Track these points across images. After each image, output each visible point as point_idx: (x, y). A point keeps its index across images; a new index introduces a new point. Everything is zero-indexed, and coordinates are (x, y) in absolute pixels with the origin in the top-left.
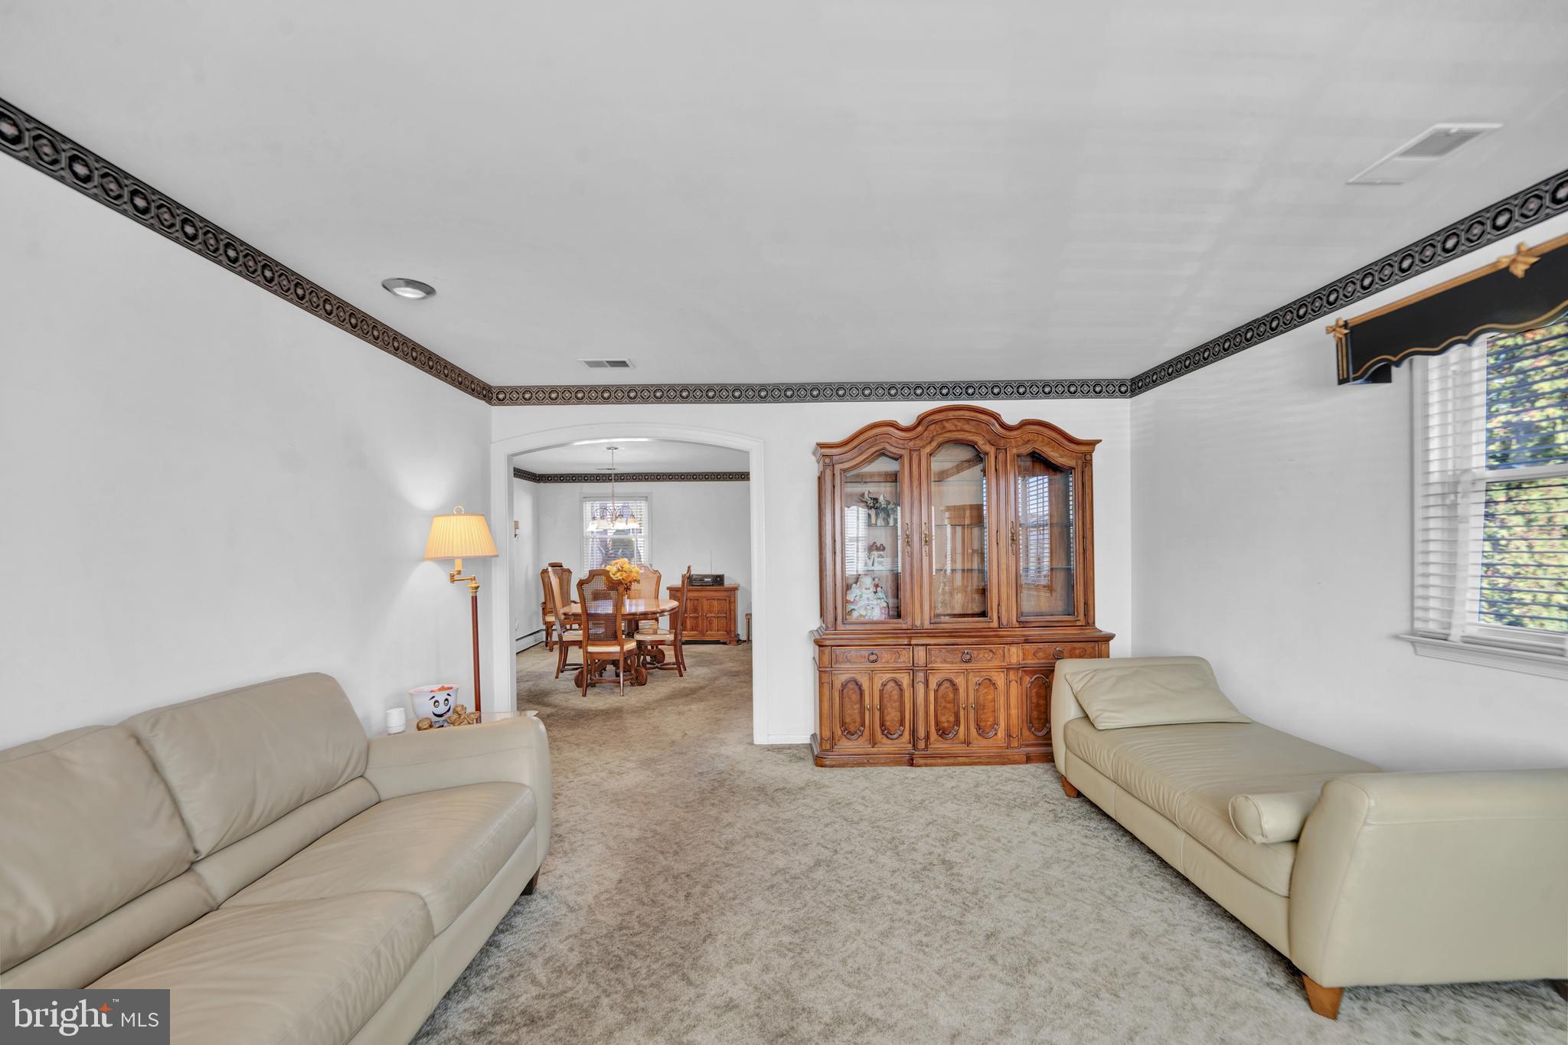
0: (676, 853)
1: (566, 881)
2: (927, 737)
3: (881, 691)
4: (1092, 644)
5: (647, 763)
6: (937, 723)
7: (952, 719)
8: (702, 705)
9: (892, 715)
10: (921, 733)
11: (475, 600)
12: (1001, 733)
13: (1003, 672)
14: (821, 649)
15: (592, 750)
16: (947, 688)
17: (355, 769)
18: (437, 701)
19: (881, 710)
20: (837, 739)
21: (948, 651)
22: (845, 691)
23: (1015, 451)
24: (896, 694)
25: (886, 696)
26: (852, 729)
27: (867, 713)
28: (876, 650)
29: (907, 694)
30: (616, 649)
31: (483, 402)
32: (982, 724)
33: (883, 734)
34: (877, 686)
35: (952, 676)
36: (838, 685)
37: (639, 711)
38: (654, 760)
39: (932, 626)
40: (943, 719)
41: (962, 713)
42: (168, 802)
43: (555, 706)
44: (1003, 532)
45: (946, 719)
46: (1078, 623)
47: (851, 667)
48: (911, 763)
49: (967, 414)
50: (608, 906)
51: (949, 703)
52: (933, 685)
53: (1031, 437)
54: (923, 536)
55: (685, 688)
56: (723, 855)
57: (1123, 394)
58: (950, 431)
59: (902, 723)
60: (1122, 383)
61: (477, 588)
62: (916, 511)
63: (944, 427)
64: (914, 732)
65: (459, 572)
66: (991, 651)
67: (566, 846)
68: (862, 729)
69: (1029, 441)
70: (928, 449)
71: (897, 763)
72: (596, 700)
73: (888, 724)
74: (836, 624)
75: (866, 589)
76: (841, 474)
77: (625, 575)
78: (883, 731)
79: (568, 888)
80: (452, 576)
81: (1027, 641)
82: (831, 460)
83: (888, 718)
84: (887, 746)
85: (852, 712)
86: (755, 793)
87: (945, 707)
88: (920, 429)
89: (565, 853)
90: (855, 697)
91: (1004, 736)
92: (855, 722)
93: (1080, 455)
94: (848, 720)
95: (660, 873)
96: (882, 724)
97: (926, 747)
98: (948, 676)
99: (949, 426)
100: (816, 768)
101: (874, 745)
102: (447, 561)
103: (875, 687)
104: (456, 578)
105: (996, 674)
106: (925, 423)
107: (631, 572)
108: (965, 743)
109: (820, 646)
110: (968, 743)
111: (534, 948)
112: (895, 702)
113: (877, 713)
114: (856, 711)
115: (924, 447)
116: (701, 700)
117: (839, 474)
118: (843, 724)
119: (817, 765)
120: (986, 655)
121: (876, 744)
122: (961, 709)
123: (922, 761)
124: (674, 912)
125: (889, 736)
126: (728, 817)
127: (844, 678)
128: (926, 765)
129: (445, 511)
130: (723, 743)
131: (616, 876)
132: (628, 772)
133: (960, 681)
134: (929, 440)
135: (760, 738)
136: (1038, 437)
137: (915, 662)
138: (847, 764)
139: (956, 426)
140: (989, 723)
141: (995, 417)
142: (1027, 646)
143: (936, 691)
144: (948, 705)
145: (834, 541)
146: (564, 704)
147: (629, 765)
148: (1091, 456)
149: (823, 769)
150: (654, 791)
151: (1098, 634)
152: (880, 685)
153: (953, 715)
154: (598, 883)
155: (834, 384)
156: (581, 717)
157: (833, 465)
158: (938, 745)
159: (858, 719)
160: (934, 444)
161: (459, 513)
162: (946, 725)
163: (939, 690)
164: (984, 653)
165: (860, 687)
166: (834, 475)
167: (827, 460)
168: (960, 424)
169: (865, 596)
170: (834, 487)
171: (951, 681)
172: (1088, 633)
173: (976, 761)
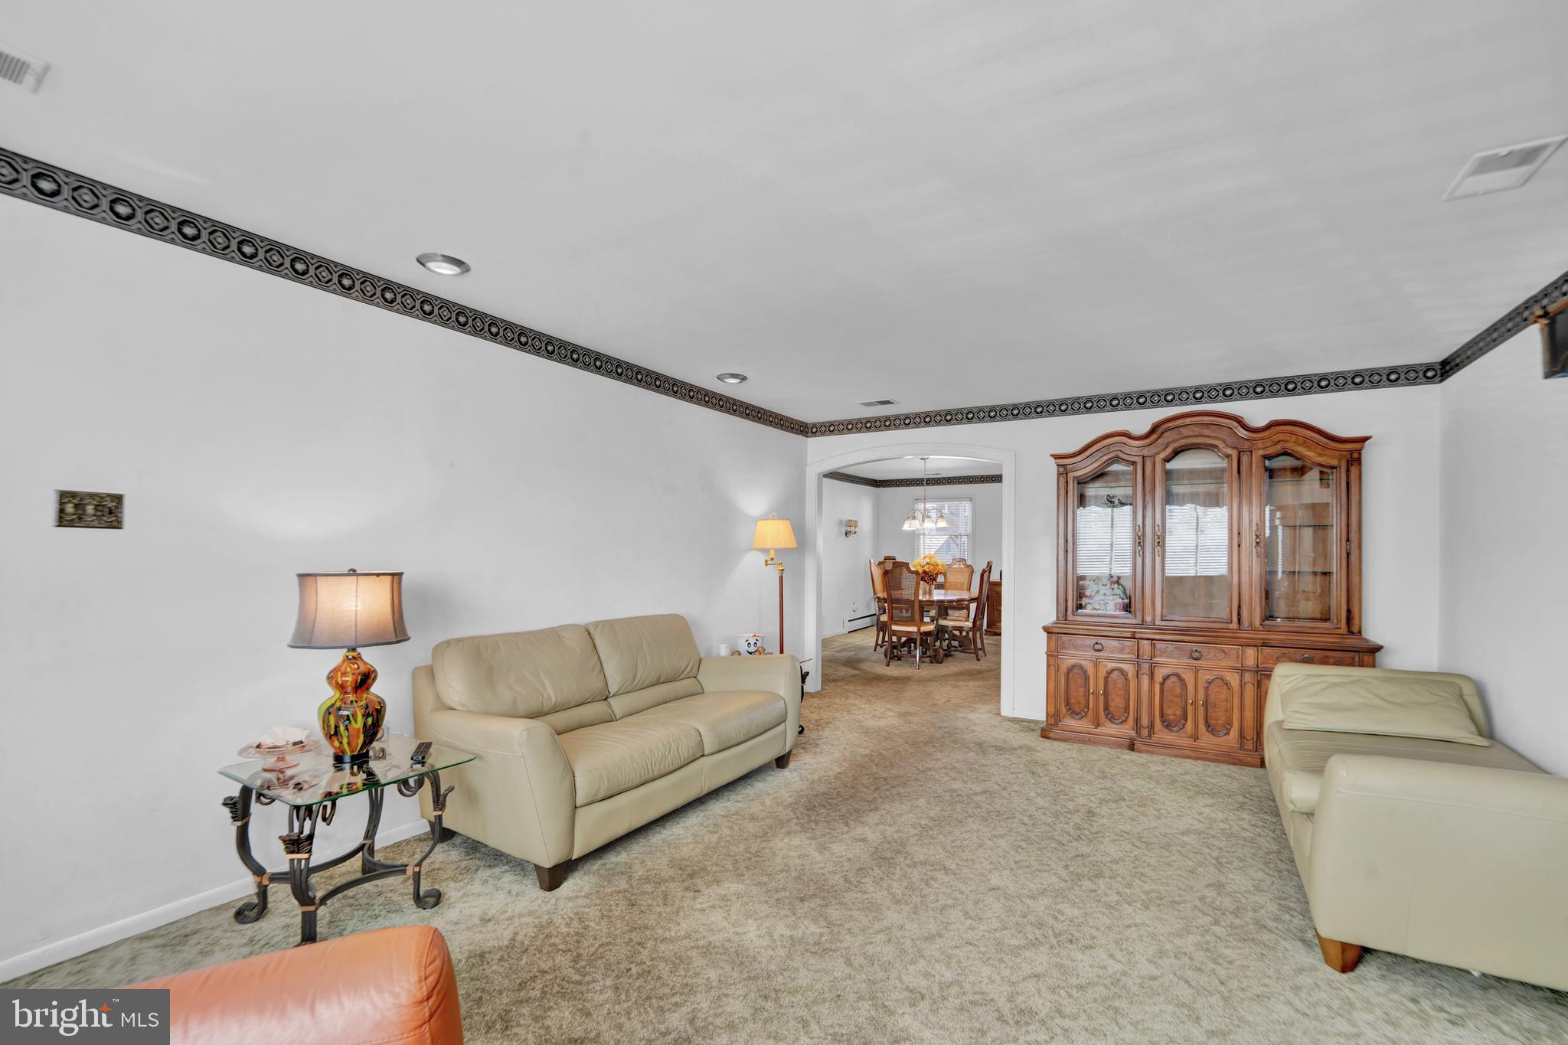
0: (886, 767)
1: (807, 766)
2: (1151, 726)
3: (1106, 678)
4: (1351, 654)
5: (903, 715)
6: (1162, 715)
7: (1179, 713)
8: (978, 683)
9: (1116, 702)
10: (1145, 721)
11: (781, 578)
12: (1234, 733)
13: (1238, 672)
14: (1050, 635)
15: (869, 701)
16: (1174, 682)
17: (690, 672)
18: (749, 643)
19: (1106, 694)
20: (1061, 716)
21: (1176, 648)
22: (1071, 675)
23: (1261, 452)
24: (1121, 682)
25: (1110, 683)
26: (1077, 710)
27: (1091, 697)
28: (1102, 641)
29: (1133, 684)
30: (914, 629)
31: (801, 436)
32: (1212, 722)
33: (1107, 718)
34: (1102, 674)
35: (1180, 671)
36: (1064, 669)
37: (922, 681)
38: (910, 714)
39: (1164, 623)
40: (1168, 711)
41: (1190, 709)
42: (599, 664)
43: (861, 670)
44: (1245, 534)
45: (1173, 712)
46: (1340, 631)
47: (1078, 655)
48: (1132, 747)
49: (1206, 419)
50: (824, 783)
51: (1177, 697)
52: (1158, 678)
53: (1281, 437)
54: (1156, 537)
55: (975, 669)
56: (918, 774)
57: (1430, 380)
58: (1186, 437)
59: (1127, 709)
60: (1429, 367)
61: (783, 570)
62: (1149, 514)
63: (1180, 433)
64: (1137, 720)
65: (772, 559)
66: (1223, 651)
67: (818, 750)
68: (1086, 710)
69: (1279, 442)
70: (1163, 455)
71: (1119, 746)
72: (895, 670)
73: (1112, 709)
74: (1066, 614)
75: (1103, 585)
76: (1073, 481)
77: (932, 567)
78: (1107, 715)
79: (806, 770)
80: (766, 561)
81: (1264, 645)
82: (1065, 469)
83: (1112, 704)
84: (1110, 729)
85: (1078, 694)
86: (972, 745)
87: (1172, 701)
88: (1154, 437)
89: (815, 753)
90: (1080, 681)
91: (1237, 737)
92: (1079, 704)
93: (1345, 453)
94: (1073, 701)
95: (867, 775)
96: (1106, 708)
97: (1150, 735)
98: (1175, 671)
99: (1185, 431)
100: (1040, 738)
101: (1097, 725)
102: (766, 551)
103: (1099, 674)
104: (769, 563)
105: (1230, 674)
106: (1160, 430)
107: (937, 565)
108: (1192, 738)
109: (1048, 633)
110: (1196, 738)
111: (771, 791)
112: (1119, 690)
113: (1102, 699)
114: (1081, 694)
115: (1158, 453)
116: (982, 679)
117: (1071, 481)
118: (1068, 703)
119: (1043, 736)
120: (1218, 655)
121: (1099, 726)
122: (1189, 705)
123: (1143, 748)
124: (862, 794)
125: (1112, 720)
126: (939, 755)
127: (1071, 662)
128: (1147, 752)
129: (765, 517)
130: (975, 710)
131: (839, 770)
132: (886, 718)
133: (1189, 677)
134: (1164, 446)
135: (1007, 710)
136: (1290, 437)
137: (1141, 654)
138: (1070, 739)
139: (1193, 431)
140: (1220, 722)
141: (1239, 421)
142: (1268, 650)
143: (1162, 684)
144: (1175, 699)
145: (1066, 541)
146: (869, 669)
147: (891, 714)
148: (1360, 454)
149: (1045, 740)
150: (897, 732)
151: (1363, 644)
152: (1105, 672)
153: (1180, 709)
154: (825, 771)
155: (1082, 398)
156: (878, 679)
157: (1066, 474)
158: (1163, 735)
159: (1083, 702)
160: (1169, 450)
161: (773, 519)
162: (1172, 717)
163: (1165, 684)
164: (1215, 652)
165: (1085, 672)
166: (1067, 482)
167: (1061, 470)
168: (1197, 430)
169: (1102, 592)
170: (1067, 493)
171: (1178, 676)
172: (1352, 642)
173: (1203, 756)
